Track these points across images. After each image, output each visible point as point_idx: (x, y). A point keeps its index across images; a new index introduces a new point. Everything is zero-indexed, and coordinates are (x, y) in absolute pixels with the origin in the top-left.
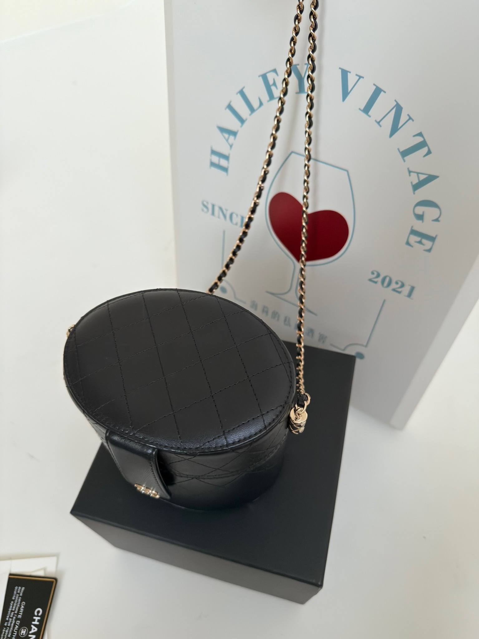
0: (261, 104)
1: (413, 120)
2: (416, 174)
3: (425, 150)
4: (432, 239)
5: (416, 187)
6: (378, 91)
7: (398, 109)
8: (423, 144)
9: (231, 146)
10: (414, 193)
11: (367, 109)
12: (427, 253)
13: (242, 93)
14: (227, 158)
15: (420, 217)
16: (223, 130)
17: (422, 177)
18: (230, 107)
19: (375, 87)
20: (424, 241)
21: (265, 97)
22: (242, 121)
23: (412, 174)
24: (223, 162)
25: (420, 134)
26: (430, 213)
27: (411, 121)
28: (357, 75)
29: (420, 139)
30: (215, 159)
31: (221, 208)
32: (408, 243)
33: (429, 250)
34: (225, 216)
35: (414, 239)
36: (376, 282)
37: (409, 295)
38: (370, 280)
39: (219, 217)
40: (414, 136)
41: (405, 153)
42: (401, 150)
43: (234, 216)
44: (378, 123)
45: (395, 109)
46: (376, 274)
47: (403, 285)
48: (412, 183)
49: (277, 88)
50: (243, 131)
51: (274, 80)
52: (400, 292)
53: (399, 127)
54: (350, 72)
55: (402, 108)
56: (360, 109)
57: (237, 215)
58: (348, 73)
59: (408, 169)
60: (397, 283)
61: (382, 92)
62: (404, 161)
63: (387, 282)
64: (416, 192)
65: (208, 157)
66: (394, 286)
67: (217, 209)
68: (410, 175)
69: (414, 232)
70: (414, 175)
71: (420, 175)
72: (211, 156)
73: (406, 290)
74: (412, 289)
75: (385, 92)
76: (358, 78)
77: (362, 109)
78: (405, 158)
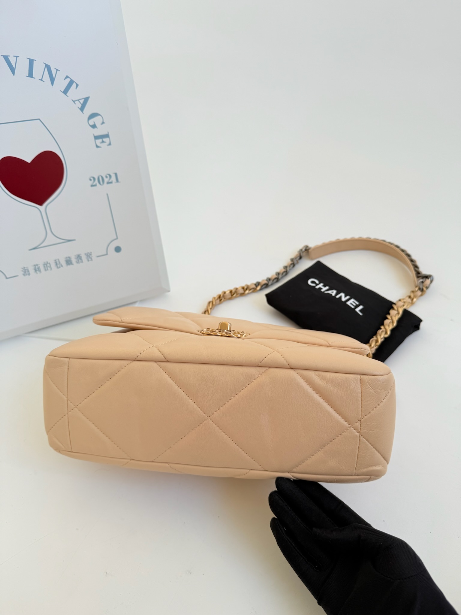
1: (59, 71)
2: (78, 101)
3: (74, 85)
4: (107, 136)
5: (82, 109)
6: (31, 62)
7: (48, 67)
8: (72, 82)
10: (83, 113)
11: (31, 75)
12: (110, 146)
15: (94, 126)
17: (82, 101)
19: (29, 60)
20: (104, 140)
23: (75, 102)
25: (67, 77)
26: (97, 120)
27: (58, 71)
28: (14, 56)
29: (68, 80)
32: (97, 146)
33: (110, 144)
35: (99, 141)
36: (95, 185)
37: (117, 181)
38: (92, 186)
40: (65, 79)
41: (65, 92)
42: (63, 91)
44: (41, 80)
46: (92, 179)
47: (110, 176)
48: (78, 108)
52: (111, 183)
53: (54, 78)
54: (9, 56)
55: (50, 66)
56: (26, 76)
58: (9, 57)
59: (72, 100)
60: (106, 177)
61: (34, 61)
62: (68, 96)
63: (100, 180)
64: (84, 112)
66: (106, 180)
68: (75, 103)
69: (96, 138)
70: (77, 102)
71: (80, 101)
73: (113, 179)
74: (116, 174)
75: (36, 60)
76: (16, 57)
77: (28, 75)
78: (67, 95)
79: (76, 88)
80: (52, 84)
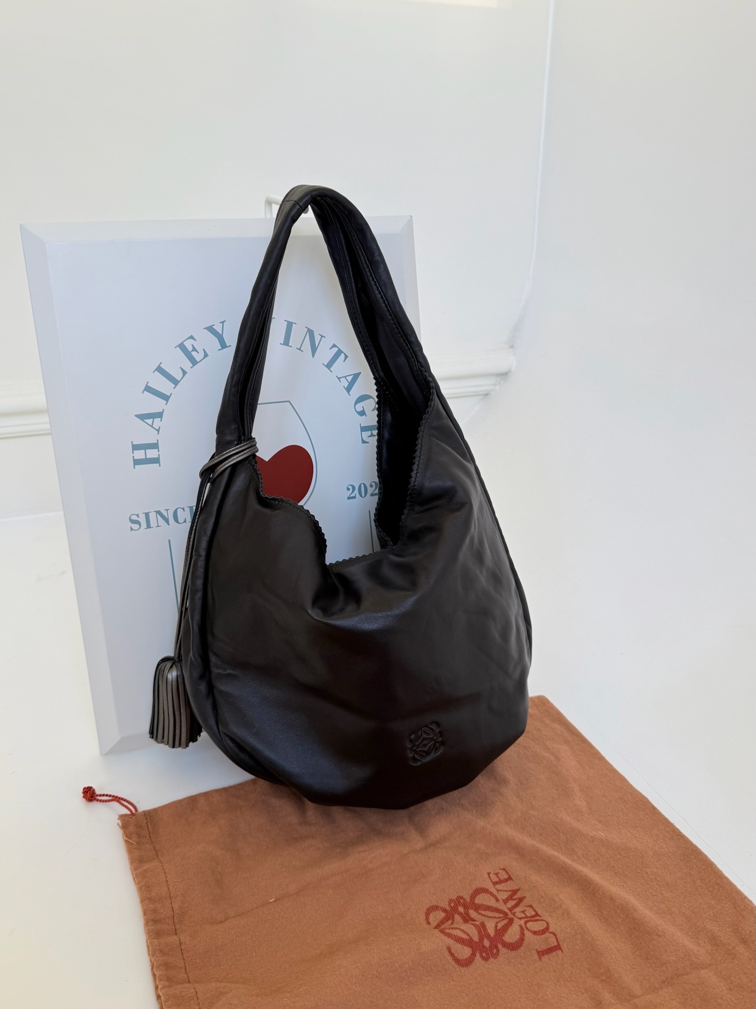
0: (184, 373)
1: (325, 337)
2: (344, 378)
3: (342, 356)
5: (348, 389)
6: (289, 325)
7: (311, 333)
8: (339, 352)
9: (158, 431)
10: (349, 394)
11: (286, 342)
13: (160, 370)
14: (155, 446)
15: (362, 413)
16: (142, 417)
17: (349, 378)
18: (148, 389)
19: (287, 322)
20: (374, 432)
21: (187, 365)
22: (166, 398)
23: (340, 379)
24: (152, 453)
25: (334, 346)
26: (368, 405)
27: (323, 338)
29: (335, 350)
30: (140, 454)
31: (159, 513)
32: (364, 442)
34: (167, 521)
35: (366, 434)
36: (354, 497)
38: (349, 498)
39: (158, 526)
40: (330, 349)
41: (329, 366)
42: (325, 364)
43: (180, 512)
44: (300, 349)
45: (308, 334)
46: (350, 487)
48: (344, 387)
49: (198, 353)
50: (168, 409)
51: (192, 345)
53: (317, 346)
55: (313, 331)
57: (183, 509)
59: (337, 376)
60: (371, 486)
61: (293, 324)
62: (331, 371)
63: (363, 490)
64: (350, 392)
65: (129, 455)
66: (370, 491)
67: (152, 516)
68: (340, 381)
69: (364, 429)
70: (343, 380)
71: (347, 377)
72: (133, 453)
75: (296, 324)
77: (282, 343)
78: (331, 369)
79: (344, 362)
80: (313, 357)
